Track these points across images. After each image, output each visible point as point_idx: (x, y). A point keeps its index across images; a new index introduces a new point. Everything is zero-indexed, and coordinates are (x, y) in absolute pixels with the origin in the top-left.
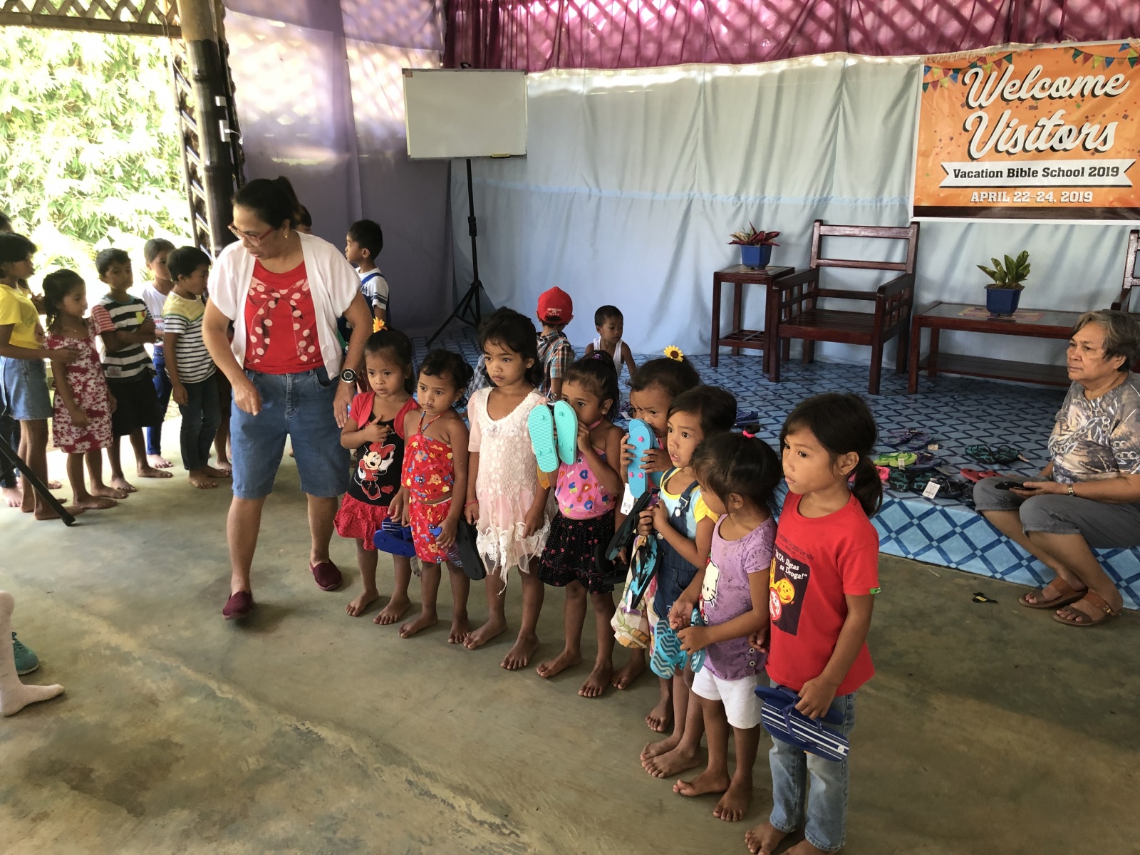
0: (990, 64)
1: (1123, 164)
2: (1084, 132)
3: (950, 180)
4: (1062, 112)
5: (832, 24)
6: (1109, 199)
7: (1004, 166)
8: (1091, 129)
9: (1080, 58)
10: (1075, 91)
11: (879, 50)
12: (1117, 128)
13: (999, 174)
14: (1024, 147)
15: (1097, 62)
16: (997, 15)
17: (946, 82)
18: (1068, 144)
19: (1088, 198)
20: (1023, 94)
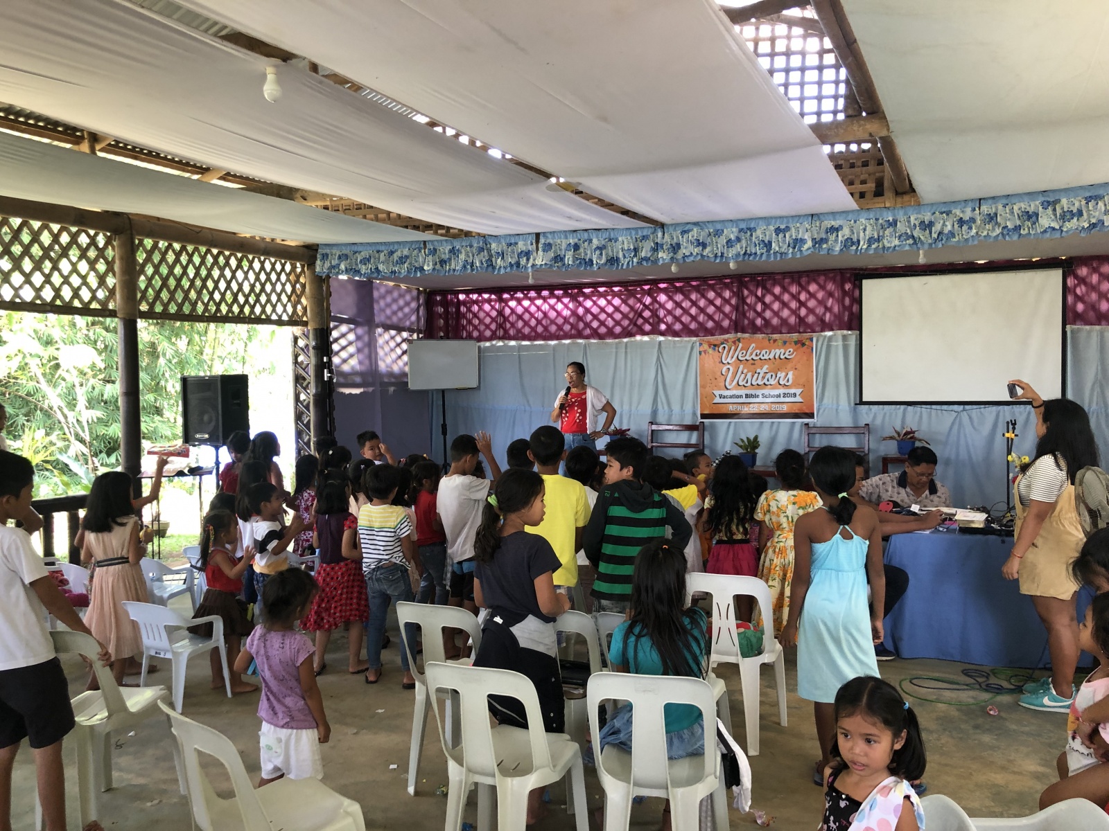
0: (730, 343)
1: (798, 391)
2: (778, 376)
3: (717, 400)
4: (766, 366)
5: (651, 321)
6: (795, 409)
7: (743, 392)
8: (781, 375)
9: (772, 341)
10: (771, 356)
11: (676, 334)
12: (793, 374)
13: (741, 396)
14: (752, 384)
15: (780, 343)
16: (731, 319)
17: (711, 351)
18: (772, 382)
19: (785, 409)
20: (747, 357)
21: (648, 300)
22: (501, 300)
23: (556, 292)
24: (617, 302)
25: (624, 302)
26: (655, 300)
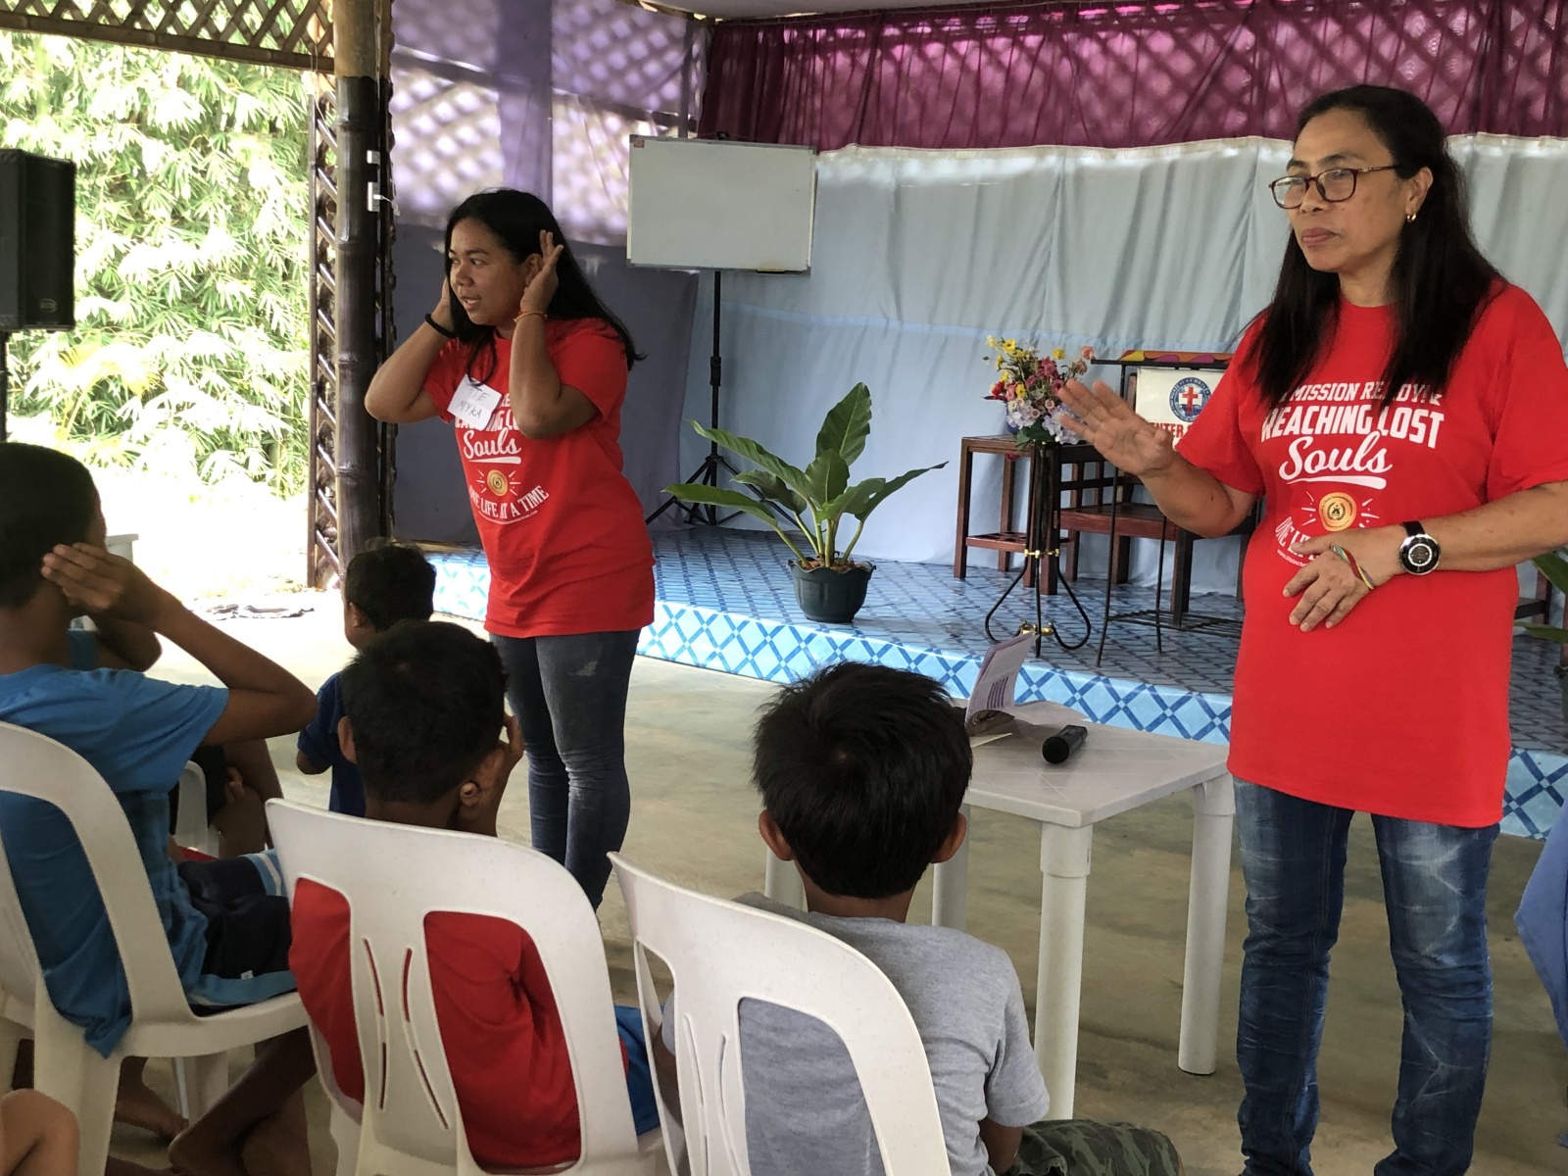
5: (1247, 100)
16: (1461, 95)
21: (1244, 39)
22: (878, 42)
23: (1014, 20)
24: (1162, 43)
25: (1182, 45)
26: (1264, 41)
